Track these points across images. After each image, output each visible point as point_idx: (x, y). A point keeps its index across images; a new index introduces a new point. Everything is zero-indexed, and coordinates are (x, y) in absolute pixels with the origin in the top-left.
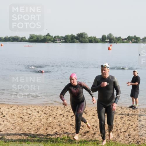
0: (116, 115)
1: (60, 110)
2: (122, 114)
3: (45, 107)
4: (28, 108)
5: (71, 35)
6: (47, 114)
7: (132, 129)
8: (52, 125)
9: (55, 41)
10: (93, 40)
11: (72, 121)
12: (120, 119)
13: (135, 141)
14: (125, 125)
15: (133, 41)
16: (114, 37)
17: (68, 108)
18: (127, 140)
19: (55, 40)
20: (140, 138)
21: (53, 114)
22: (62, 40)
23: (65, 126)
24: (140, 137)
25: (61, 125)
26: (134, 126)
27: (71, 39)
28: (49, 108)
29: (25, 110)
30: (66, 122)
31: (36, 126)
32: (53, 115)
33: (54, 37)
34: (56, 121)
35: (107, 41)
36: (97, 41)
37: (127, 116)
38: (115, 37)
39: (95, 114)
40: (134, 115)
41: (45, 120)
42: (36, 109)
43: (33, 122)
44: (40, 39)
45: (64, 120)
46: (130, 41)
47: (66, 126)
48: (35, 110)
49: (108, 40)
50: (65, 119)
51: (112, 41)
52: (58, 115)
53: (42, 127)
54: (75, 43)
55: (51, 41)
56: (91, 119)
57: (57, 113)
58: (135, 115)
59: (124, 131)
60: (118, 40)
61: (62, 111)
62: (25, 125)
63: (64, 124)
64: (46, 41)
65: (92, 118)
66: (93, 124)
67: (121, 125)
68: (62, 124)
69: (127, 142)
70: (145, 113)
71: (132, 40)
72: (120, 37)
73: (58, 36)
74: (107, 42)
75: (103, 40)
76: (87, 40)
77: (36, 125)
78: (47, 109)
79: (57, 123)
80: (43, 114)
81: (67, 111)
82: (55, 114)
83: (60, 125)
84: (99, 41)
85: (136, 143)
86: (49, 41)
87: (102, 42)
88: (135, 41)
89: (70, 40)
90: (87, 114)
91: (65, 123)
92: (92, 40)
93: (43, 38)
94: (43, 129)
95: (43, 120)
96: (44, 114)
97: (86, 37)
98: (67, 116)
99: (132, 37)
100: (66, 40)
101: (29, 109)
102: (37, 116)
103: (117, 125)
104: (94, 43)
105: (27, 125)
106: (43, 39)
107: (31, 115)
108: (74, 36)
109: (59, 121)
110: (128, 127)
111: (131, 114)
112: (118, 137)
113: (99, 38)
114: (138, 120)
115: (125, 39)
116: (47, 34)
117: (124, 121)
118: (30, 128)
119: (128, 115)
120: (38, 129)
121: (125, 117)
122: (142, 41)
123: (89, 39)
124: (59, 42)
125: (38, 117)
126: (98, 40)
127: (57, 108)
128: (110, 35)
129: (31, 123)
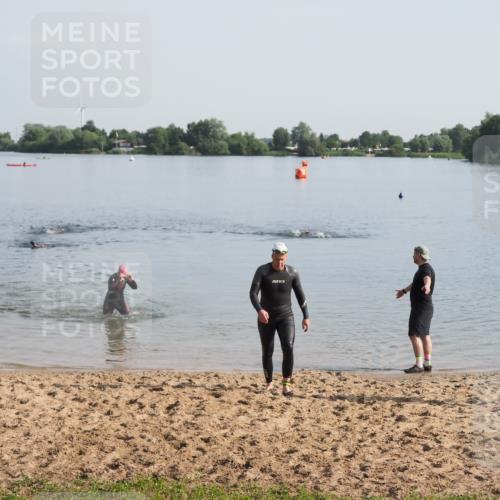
0: (322, 401)
1: (130, 388)
2: (342, 398)
3: (76, 375)
4: (17, 382)
5: (167, 129)
6: (84, 400)
7: (373, 449)
8: (100, 439)
9: (114, 149)
10: (245, 147)
11: (172, 422)
12: (334, 413)
13: (384, 487)
14: (349, 435)
15: (378, 149)
16: (313, 135)
17: (156, 378)
18: (356, 485)
19: (114, 145)
20: (401, 478)
21: (105, 402)
22: (139, 144)
23: (144, 442)
24: (400, 474)
25: (132, 438)
26: (381, 437)
27: (170, 140)
28: (92, 381)
29: (5, 388)
30: (148, 428)
31: (46, 442)
32: (105, 405)
33: (108, 135)
34: (116, 425)
35: (292, 148)
36: (256, 149)
37: (356, 403)
38: (318, 135)
39: (248, 397)
40: (379, 398)
41: (75, 422)
42: (46, 383)
43: (34, 431)
44: (60, 142)
45: (144, 422)
46: (370, 150)
47: (149, 440)
48: (42, 386)
49: (296, 147)
50: (145, 416)
51: (310, 148)
52: (121, 404)
53: (66, 446)
54: (183, 154)
55: (100, 149)
56: (234, 416)
57: (117, 398)
58: (386, 400)
59: (346, 453)
60: (330, 146)
61: (137, 391)
62: (6, 439)
63: (144, 434)
64: (82, 148)
65: (241, 413)
66: (242, 433)
67: (337, 433)
68: (134, 433)
69: (357, 493)
70: (418, 393)
71: (374, 147)
72: (335, 137)
73: (124, 132)
74: (290, 153)
75: (280, 144)
76: (222, 146)
77: (45, 438)
78: (84, 384)
79: (118, 430)
80: (68, 401)
81: (154, 390)
82: (113, 401)
83: (127, 439)
84: (263, 148)
85: (388, 496)
86: (92, 147)
87: (273, 152)
88: (386, 149)
89: (164, 146)
90: (222, 398)
91: (146, 431)
92: (239, 146)
93: (71, 137)
94: (68, 451)
95: (69, 422)
96: (74, 400)
97: (219, 134)
98: (153, 406)
99: (375, 136)
100: (153, 144)
101: (20, 385)
102: (46, 407)
103: (324, 435)
104: (248, 154)
105: (12, 440)
106: (73, 141)
107: (26, 406)
108: (179, 130)
109: (124, 425)
110: (360, 441)
111: (372, 398)
112: (326, 475)
113: (265, 140)
114: (395, 418)
115: (353, 143)
116: (84, 123)
117: (347, 420)
118: (23, 449)
119: (361, 400)
120: (50, 454)
121: (351, 408)
122: (407, 149)
123: (231, 140)
124: (128, 153)
125: (51, 412)
126: (260, 145)
127: (119, 380)
128: (302, 127)
129: (28, 434)
